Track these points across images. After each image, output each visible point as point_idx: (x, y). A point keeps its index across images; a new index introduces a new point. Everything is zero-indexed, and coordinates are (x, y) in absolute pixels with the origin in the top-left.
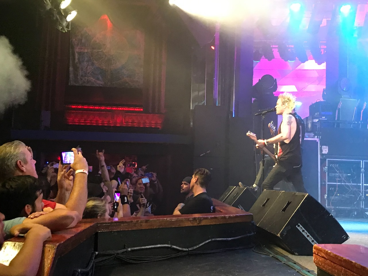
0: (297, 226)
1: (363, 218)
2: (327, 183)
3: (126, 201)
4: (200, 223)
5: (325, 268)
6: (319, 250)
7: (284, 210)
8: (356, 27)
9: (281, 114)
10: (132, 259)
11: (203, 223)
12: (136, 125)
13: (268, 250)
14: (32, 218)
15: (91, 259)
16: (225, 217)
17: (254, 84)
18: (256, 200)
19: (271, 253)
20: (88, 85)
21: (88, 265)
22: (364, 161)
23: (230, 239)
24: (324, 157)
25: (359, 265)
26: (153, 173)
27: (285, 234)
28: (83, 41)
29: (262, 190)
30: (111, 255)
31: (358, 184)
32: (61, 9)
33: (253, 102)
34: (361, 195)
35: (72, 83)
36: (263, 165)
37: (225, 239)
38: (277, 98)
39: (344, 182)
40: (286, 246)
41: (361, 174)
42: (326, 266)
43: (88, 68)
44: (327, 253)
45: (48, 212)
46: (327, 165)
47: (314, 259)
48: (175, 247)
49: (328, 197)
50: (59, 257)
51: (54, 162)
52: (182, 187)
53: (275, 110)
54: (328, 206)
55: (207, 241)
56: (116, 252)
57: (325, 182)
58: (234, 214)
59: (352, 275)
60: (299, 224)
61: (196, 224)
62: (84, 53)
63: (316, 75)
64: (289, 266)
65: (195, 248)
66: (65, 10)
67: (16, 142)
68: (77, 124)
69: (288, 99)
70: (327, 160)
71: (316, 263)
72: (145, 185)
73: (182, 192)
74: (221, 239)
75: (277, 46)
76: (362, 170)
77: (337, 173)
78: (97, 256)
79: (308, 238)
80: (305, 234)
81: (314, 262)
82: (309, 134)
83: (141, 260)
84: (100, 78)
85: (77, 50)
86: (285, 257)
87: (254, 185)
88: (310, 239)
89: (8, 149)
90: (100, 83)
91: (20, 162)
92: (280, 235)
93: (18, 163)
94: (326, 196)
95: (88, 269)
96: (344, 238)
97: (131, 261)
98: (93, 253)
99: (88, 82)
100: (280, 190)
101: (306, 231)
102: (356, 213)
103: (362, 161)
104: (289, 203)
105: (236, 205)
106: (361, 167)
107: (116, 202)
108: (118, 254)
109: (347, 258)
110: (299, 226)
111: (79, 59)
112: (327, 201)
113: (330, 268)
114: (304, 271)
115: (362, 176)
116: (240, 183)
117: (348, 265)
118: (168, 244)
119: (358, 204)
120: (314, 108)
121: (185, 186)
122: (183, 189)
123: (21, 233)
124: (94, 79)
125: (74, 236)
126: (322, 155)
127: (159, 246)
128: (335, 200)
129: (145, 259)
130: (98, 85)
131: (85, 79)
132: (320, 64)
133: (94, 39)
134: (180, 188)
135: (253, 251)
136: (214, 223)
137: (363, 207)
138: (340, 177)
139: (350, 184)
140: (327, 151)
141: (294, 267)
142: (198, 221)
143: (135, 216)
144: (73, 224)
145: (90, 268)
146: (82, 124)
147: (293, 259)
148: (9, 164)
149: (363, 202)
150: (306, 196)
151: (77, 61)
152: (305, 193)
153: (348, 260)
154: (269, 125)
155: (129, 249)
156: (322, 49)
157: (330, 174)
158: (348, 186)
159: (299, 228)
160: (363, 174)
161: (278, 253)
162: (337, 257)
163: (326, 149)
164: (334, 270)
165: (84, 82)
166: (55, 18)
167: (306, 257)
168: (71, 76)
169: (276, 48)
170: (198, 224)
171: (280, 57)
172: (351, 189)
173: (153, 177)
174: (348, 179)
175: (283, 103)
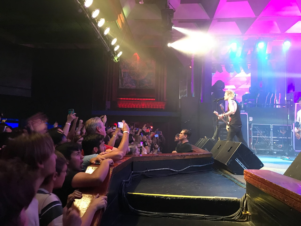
0: (235, 160)
1: (272, 155)
2: (252, 136)
3: (146, 144)
4: (184, 157)
5: (250, 182)
6: (247, 173)
7: (229, 151)
8: (267, 54)
9: (227, 100)
10: (150, 175)
11: (186, 158)
12: (152, 107)
13: (220, 172)
14: (101, 155)
15: (130, 175)
16: (197, 155)
17: (212, 85)
18: (214, 145)
19: (222, 173)
20: (128, 88)
21: (128, 178)
22: (272, 125)
23: (200, 166)
24: (250, 123)
25: (269, 181)
26: (161, 131)
27: (229, 163)
28: (125, 66)
29: (217, 140)
30: (140, 173)
31: (269, 137)
32: (114, 51)
33: (212, 95)
34: (271, 142)
35: (120, 87)
36: (218, 128)
37: (198, 166)
38: (225, 92)
39: (262, 136)
40: (230, 170)
41: (271, 132)
42: (251, 181)
43: (128, 80)
44: (251, 174)
45: (109, 152)
46: (252, 127)
47: (244, 177)
48: (172, 170)
49: (253, 143)
50: (114, 174)
51: (113, 126)
52: (175, 139)
53: (224, 98)
54: (253, 148)
55: (188, 167)
56: (143, 172)
57: (251, 136)
58: (203, 153)
59: (265, 186)
60: (237, 158)
61: (182, 158)
62: (126, 72)
63: (246, 80)
64: (231, 180)
65: (182, 170)
66: (116, 51)
67: (97, 117)
68: (123, 107)
69: (231, 92)
70: (252, 124)
71: (245, 180)
72: (157, 138)
73: (175, 141)
74: (195, 166)
75: (224, 65)
76: (272, 129)
77: (258, 131)
78: (133, 174)
79: (242, 166)
80: (240, 163)
81: (245, 179)
82: (242, 111)
83: (154, 176)
84: (134, 85)
85: (122, 71)
86: (229, 175)
87: (213, 138)
88: (243, 166)
89: (92, 121)
90: (134, 87)
91: (98, 127)
92: (227, 164)
93: (97, 127)
94: (252, 143)
95: (129, 180)
96: (261, 166)
97: (150, 176)
98: (131, 172)
99: (128, 86)
100: (226, 141)
101: (240, 162)
102: (268, 153)
103: (271, 125)
104: (231, 148)
105: (203, 148)
106: (271, 128)
107: (141, 146)
108: (143, 173)
109: (262, 177)
110: (236, 159)
111: (123, 75)
112: (252, 146)
113: (253, 182)
114: (240, 183)
115: (271, 133)
116: (205, 137)
117: (262, 181)
118: (168, 168)
119: (269, 148)
120: (245, 97)
121: (177, 138)
122: (176, 140)
123: (96, 162)
124: (131, 85)
125: (122, 164)
126: (249, 122)
127: (164, 169)
128: (257, 145)
129: (157, 175)
130: (133, 88)
131: (127, 85)
132: (247, 74)
133: (131, 65)
134: (174, 139)
135: (213, 172)
136: (192, 158)
137: (272, 149)
138: (259, 133)
139: (265, 137)
140: (252, 120)
141: (234, 181)
142: (183, 156)
143: (152, 154)
144: (122, 158)
145: (129, 179)
146: (125, 107)
147: (233, 177)
148: (93, 128)
149: (272, 146)
150: (240, 144)
151: (122, 76)
152: (240, 142)
153: (263, 178)
154: (220, 105)
155: (149, 170)
156: (249, 66)
157: (254, 132)
158: (263, 138)
159: (236, 160)
160: (272, 132)
161: (225, 173)
162: (256, 176)
163: (251, 119)
164: (255, 183)
165: (126, 87)
166: (112, 56)
167: (240, 175)
168: (120, 84)
169: (224, 66)
170: (184, 158)
171: (226, 71)
172: (265, 139)
173: (161, 133)
174: (264, 134)
175: (228, 95)
